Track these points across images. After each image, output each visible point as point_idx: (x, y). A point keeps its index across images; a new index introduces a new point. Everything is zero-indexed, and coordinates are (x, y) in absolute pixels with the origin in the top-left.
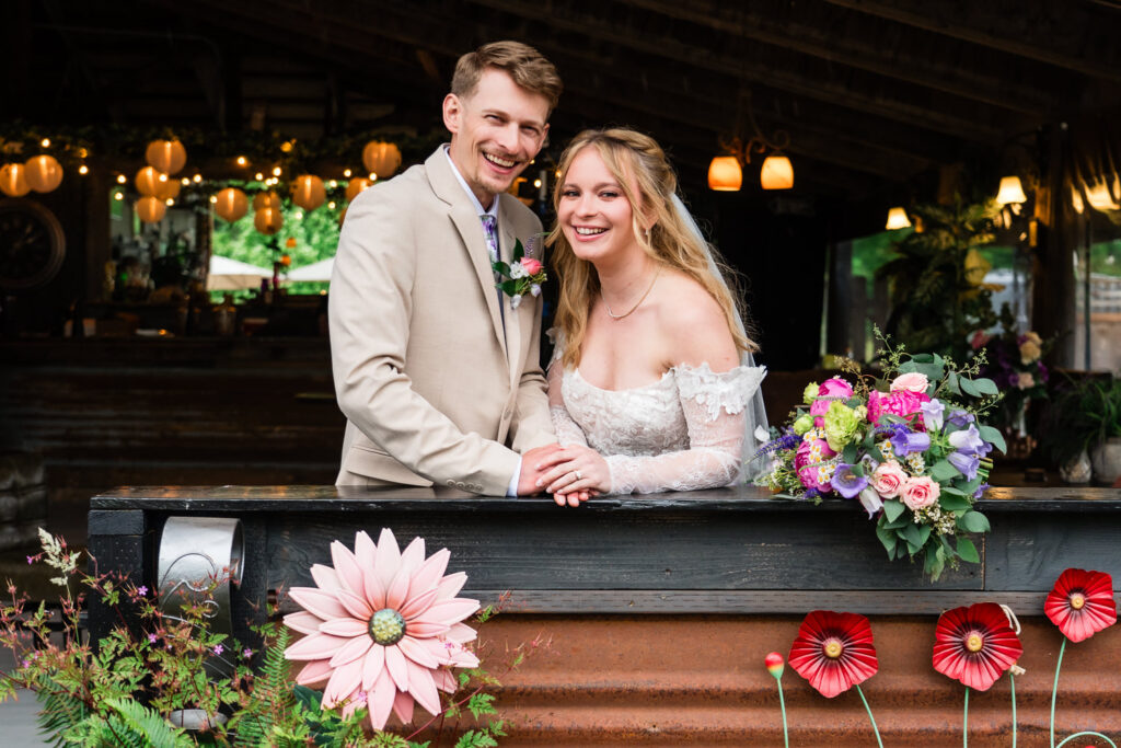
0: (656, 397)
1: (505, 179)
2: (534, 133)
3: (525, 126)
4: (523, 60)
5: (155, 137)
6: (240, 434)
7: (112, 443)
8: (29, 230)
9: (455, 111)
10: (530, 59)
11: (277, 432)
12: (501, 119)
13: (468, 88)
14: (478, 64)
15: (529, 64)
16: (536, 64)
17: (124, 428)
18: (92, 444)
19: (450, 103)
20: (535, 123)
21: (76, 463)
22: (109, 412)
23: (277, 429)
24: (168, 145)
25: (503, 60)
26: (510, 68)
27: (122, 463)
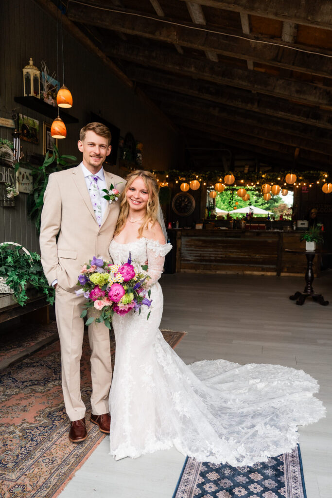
0: (138, 245)
1: (98, 162)
2: (104, 148)
3: (101, 146)
4: (97, 126)
5: (227, 174)
6: (247, 257)
7: (212, 258)
8: (186, 200)
9: (81, 145)
10: (100, 126)
11: (257, 256)
12: (93, 144)
13: (83, 138)
14: (85, 130)
15: (99, 127)
16: (101, 127)
17: (215, 254)
18: (207, 258)
19: (80, 144)
20: (103, 145)
21: (202, 263)
22: (211, 250)
23: (257, 255)
24: (230, 176)
25: (91, 127)
26: (93, 129)
27: (214, 264)
